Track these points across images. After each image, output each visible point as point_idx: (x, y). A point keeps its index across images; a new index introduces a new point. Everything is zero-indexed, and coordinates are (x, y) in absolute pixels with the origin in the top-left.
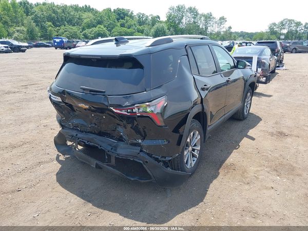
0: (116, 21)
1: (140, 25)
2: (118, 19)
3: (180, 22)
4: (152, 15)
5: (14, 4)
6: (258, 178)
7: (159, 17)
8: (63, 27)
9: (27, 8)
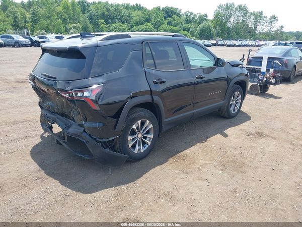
0: (164, 19)
1: (187, 24)
2: (165, 18)
3: (228, 20)
4: (199, 13)
5: (73, 4)
6: (201, 170)
7: (206, 16)
8: (113, 24)
9: (84, 7)
